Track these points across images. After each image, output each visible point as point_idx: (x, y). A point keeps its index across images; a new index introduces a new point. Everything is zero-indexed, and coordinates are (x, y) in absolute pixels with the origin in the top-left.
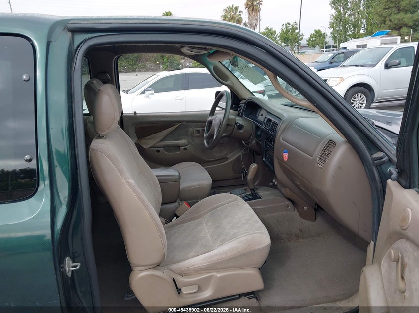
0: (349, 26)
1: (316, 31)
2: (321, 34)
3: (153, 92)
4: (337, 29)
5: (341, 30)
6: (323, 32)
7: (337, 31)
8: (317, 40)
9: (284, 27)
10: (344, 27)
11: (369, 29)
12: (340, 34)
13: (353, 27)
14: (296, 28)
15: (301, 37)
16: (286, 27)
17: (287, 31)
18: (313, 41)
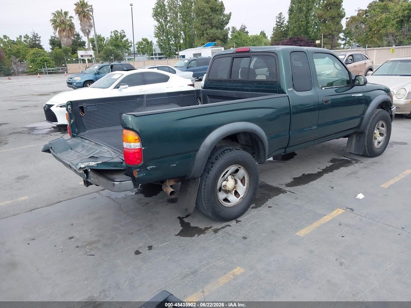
0: (171, 37)
1: (143, 40)
2: (149, 43)
3: (127, 86)
4: (161, 38)
5: (164, 40)
6: (150, 41)
7: (162, 40)
8: (145, 48)
9: (113, 35)
10: (167, 36)
11: (187, 40)
12: (165, 43)
13: (175, 37)
14: (125, 36)
15: (130, 44)
16: (115, 34)
17: (117, 38)
18: (142, 48)
